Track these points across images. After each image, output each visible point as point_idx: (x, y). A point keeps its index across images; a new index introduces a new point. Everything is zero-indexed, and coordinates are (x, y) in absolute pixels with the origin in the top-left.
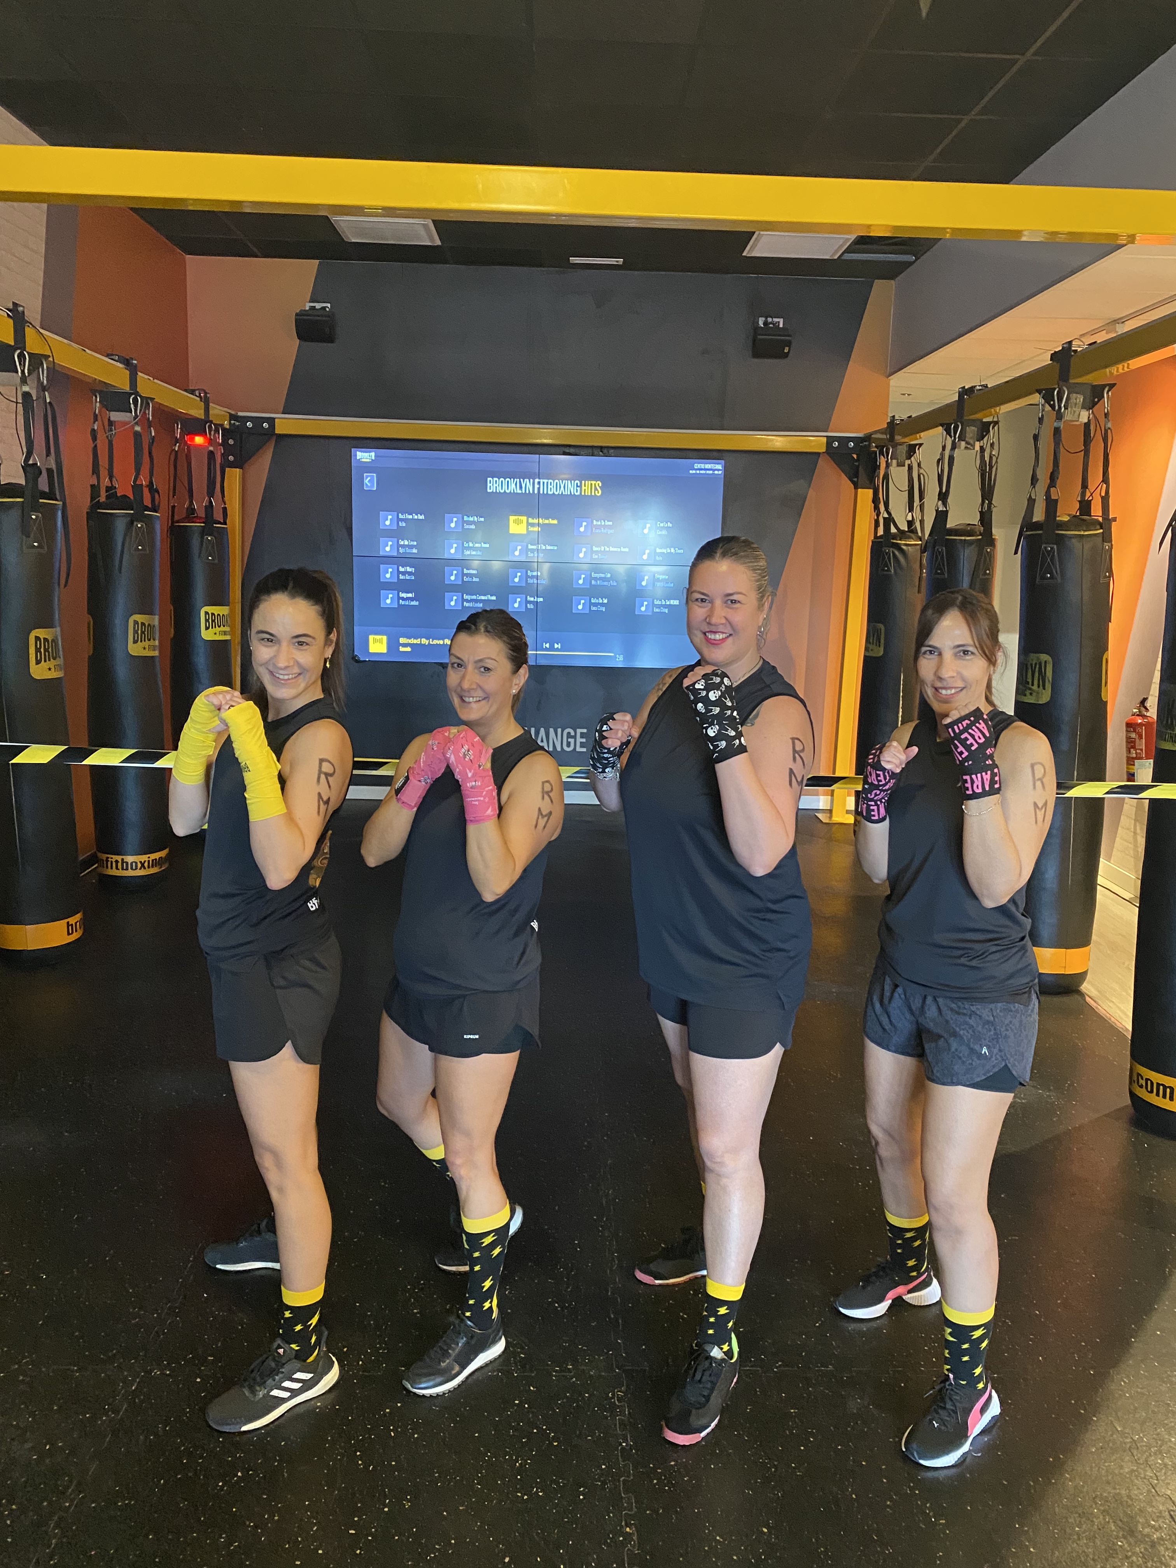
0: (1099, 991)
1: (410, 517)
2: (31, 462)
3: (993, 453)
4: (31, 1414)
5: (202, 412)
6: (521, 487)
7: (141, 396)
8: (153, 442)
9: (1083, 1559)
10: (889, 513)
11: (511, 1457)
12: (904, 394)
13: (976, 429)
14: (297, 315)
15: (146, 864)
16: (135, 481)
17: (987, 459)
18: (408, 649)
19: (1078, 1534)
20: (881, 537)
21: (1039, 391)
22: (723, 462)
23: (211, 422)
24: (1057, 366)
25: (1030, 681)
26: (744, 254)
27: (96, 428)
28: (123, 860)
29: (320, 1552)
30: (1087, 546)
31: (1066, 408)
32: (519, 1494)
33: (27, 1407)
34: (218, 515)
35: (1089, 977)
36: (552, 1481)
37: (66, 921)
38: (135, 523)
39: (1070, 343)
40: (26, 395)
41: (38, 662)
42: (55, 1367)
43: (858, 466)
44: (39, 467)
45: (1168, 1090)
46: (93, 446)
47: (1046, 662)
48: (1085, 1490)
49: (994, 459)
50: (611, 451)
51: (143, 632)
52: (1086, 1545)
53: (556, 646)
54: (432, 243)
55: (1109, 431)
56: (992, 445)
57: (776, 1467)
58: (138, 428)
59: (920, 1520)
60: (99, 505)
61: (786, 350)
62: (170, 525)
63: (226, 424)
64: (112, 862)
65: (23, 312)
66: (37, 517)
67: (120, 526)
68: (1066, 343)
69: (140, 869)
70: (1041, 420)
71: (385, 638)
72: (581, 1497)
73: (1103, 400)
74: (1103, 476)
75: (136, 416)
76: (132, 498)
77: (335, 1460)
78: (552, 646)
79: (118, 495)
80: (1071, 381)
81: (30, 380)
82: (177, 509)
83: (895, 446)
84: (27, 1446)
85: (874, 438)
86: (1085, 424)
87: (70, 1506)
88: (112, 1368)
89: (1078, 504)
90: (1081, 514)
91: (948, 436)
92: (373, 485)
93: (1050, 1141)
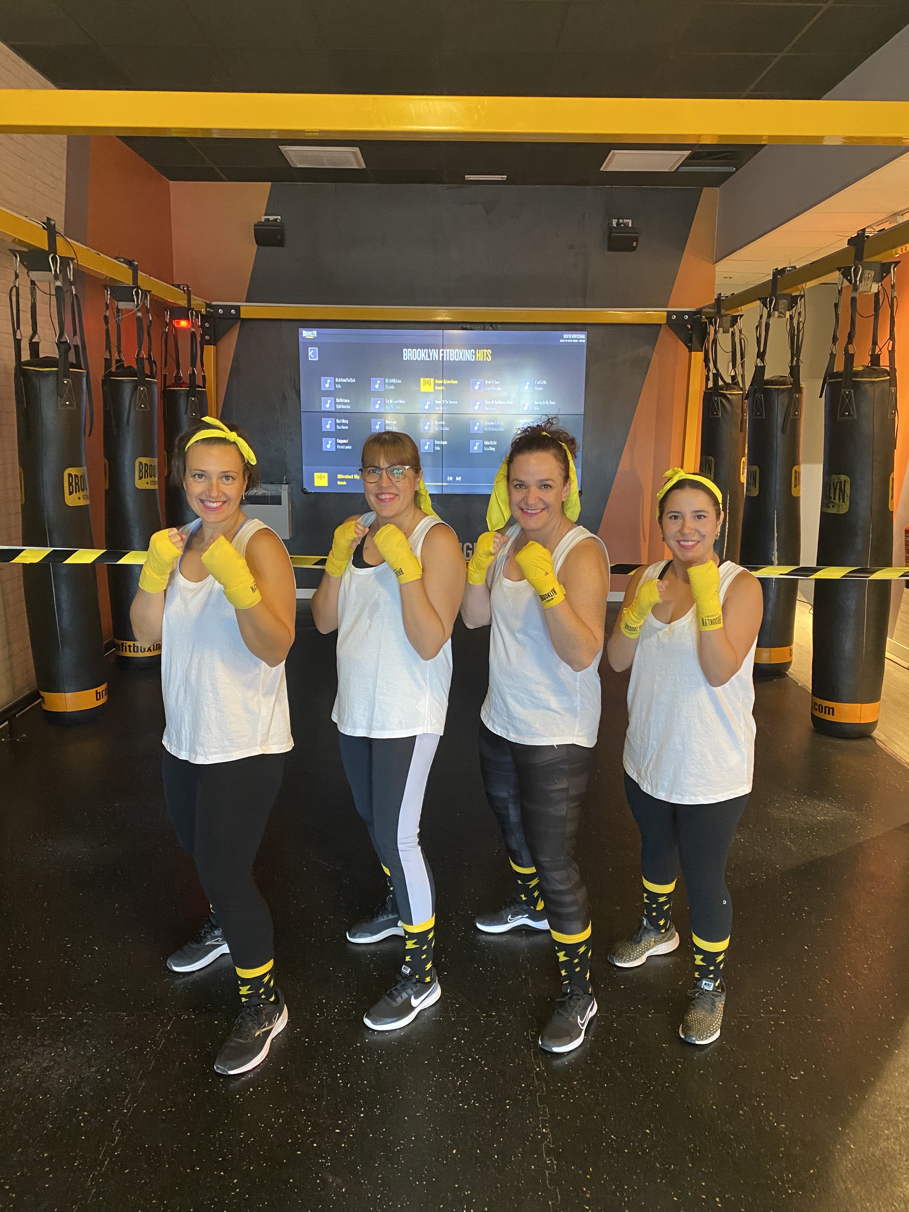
1: (344, 381)
2: (62, 340)
3: (801, 320)
4: (95, 1047)
5: (186, 302)
6: (429, 357)
7: (141, 289)
8: (150, 325)
9: (892, 1154)
10: (717, 370)
11: (453, 1078)
12: (728, 277)
13: (787, 302)
14: (255, 225)
15: (152, 648)
16: (137, 356)
17: (795, 325)
18: (344, 483)
19: (887, 1135)
20: (711, 389)
21: (838, 269)
22: (585, 332)
23: (193, 309)
24: (853, 250)
25: (832, 496)
26: (601, 169)
27: (108, 314)
28: (134, 645)
29: (315, 1145)
30: (878, 390)
31: (860, 282)
32: (461, 1105)
33: (90, 1041)
34: (199, 382)
35: (879, 725)
36: (486, 1096)
37: (95, 689)
38: (139, 387)
39: (864, 230)
40: (58, 288)
41: (71, 493)
42: (109, 1013)
43: (691, 335)
44: (69, 344)
46: (105, 328)
47: (845, 481)
48: (891, 1103)
49: (801, 324)
50: (499, 326)
51: (146, 471)
52: (894, 1143)
53: (457, 479)
54: (359, 166)
55: (895, 299)
56: (799, 314)
57: (654, 1086)
58: (139, 314)
59: (765, 1125)
60: (111, 374)
61: (635, 244)
62: (162, 389)
63: (204, 311)
64: (126, 646)
65: (55, 225)
66: (68, 382)
67: (127, 390)
68: (861, 230)
69: (148, 651)
70: (840, 292)
71: (326, 475)
72: (508, 1107)
73: (890, 274)
74: (890, 335)
75: (138, 305)
76: (136, 368)
77: (322, 1080)
78: (454, 478)
79: (126, 366)
80: (865, 260)
81: (60, 277)
82: (168, 377)
83: (721, 317)
84: (93, 1070)
85: (706, 313)
86: (876, 293)
87: (128, 1112)
88: (151, 1014)
89: (870, 357)
90: (872, 365)
91: (764, 308)
92: (315, 357)
93: (854, 848)
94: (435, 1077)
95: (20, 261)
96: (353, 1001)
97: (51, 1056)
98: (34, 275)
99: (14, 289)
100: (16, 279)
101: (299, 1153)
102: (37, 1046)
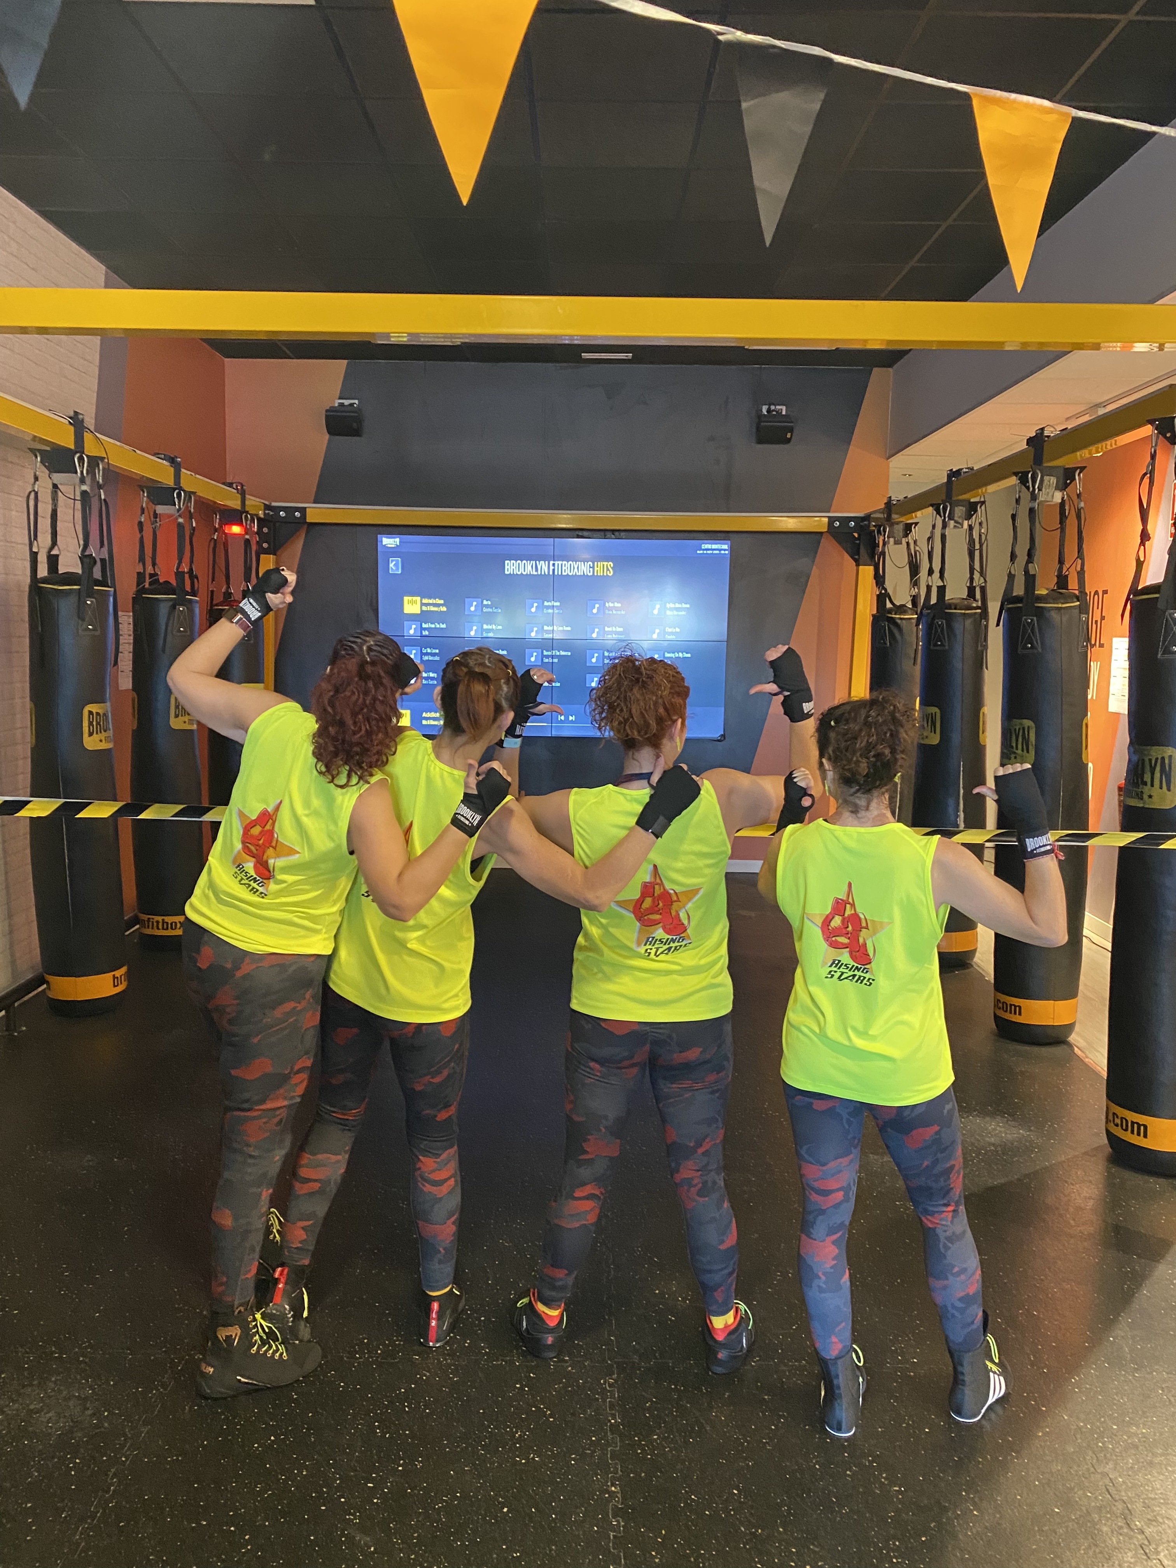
0: (1088, 1043)
2: (87, 553)
3: (983, 531)
4: (91, 1388)
5: (239, 503)
6: (537, 570)
7: (184, 491)
8: (194, 532)
11: (511, 1430)
12: (906, 475)
13: (964, 509)
14: (327, 411)
16: (177, 569)
17: (976, 536)
18: (431, 723)
21: (1016, 474)
22: (729, 542)
23: (247, 512)
24: (1032, 450)
25: (1014, 745)
27: (143, 520)
28: (163, 920)
29: (343, 1500)
30: (1065, 619)
31: (1040, 490)
32: (518, 1459)
33: (87, 1381)
35: (1077, 1028)
36: (548, 1450)
37: (113, 973)
38: (177, 607)
39: (1042, 429)
40: (84, 493)
41: (90, 734)
43: (859, 545)
44: (94, 558)
45: (1142, 1128)
46: (139, 536)
47: (1029, 727)
49: (983, 537)
50: (622, 534)
53: (571, 718)
55: (1082, 511)
56: (980, 524)
58: (181, 520)
59: (876, 1487)
60: (144, 591)
61: (789, 436)
63: (261, 514)
64: (153, 922)
65: (83, 420)
66: (91, 602)
67: (163, 610)
68: (1039, 429)
69: (179, 928)
70: (1018, 501)
71: (408, 712)
72: (573, 1462)
73: (1075, 481)
74: (1078, 552)
75: (180, 508)
76: (175, 584)
77: (356, 1429)
78: (567, 718)
79: (161, 581)
80: (1045, 465)
81: (88, 480)
82: (215, 593)
83: (892, 525)
84: (88, 1412)
85: (873, 518)
86: (1061, 503)
87: (126, 1461)
89: (1056, 578)
90: (1059, 588)
91: (938, 516)
92: (397, 569)
93: (1027, 1176)
94: (491, 1428)
95: (41, 462)
96: (400, 1341)
97: (40, 1397)
98: (58, 478)
99: (33, 494)
100: (35, 482)
101: (323, 1508)
102: (24, 1386)
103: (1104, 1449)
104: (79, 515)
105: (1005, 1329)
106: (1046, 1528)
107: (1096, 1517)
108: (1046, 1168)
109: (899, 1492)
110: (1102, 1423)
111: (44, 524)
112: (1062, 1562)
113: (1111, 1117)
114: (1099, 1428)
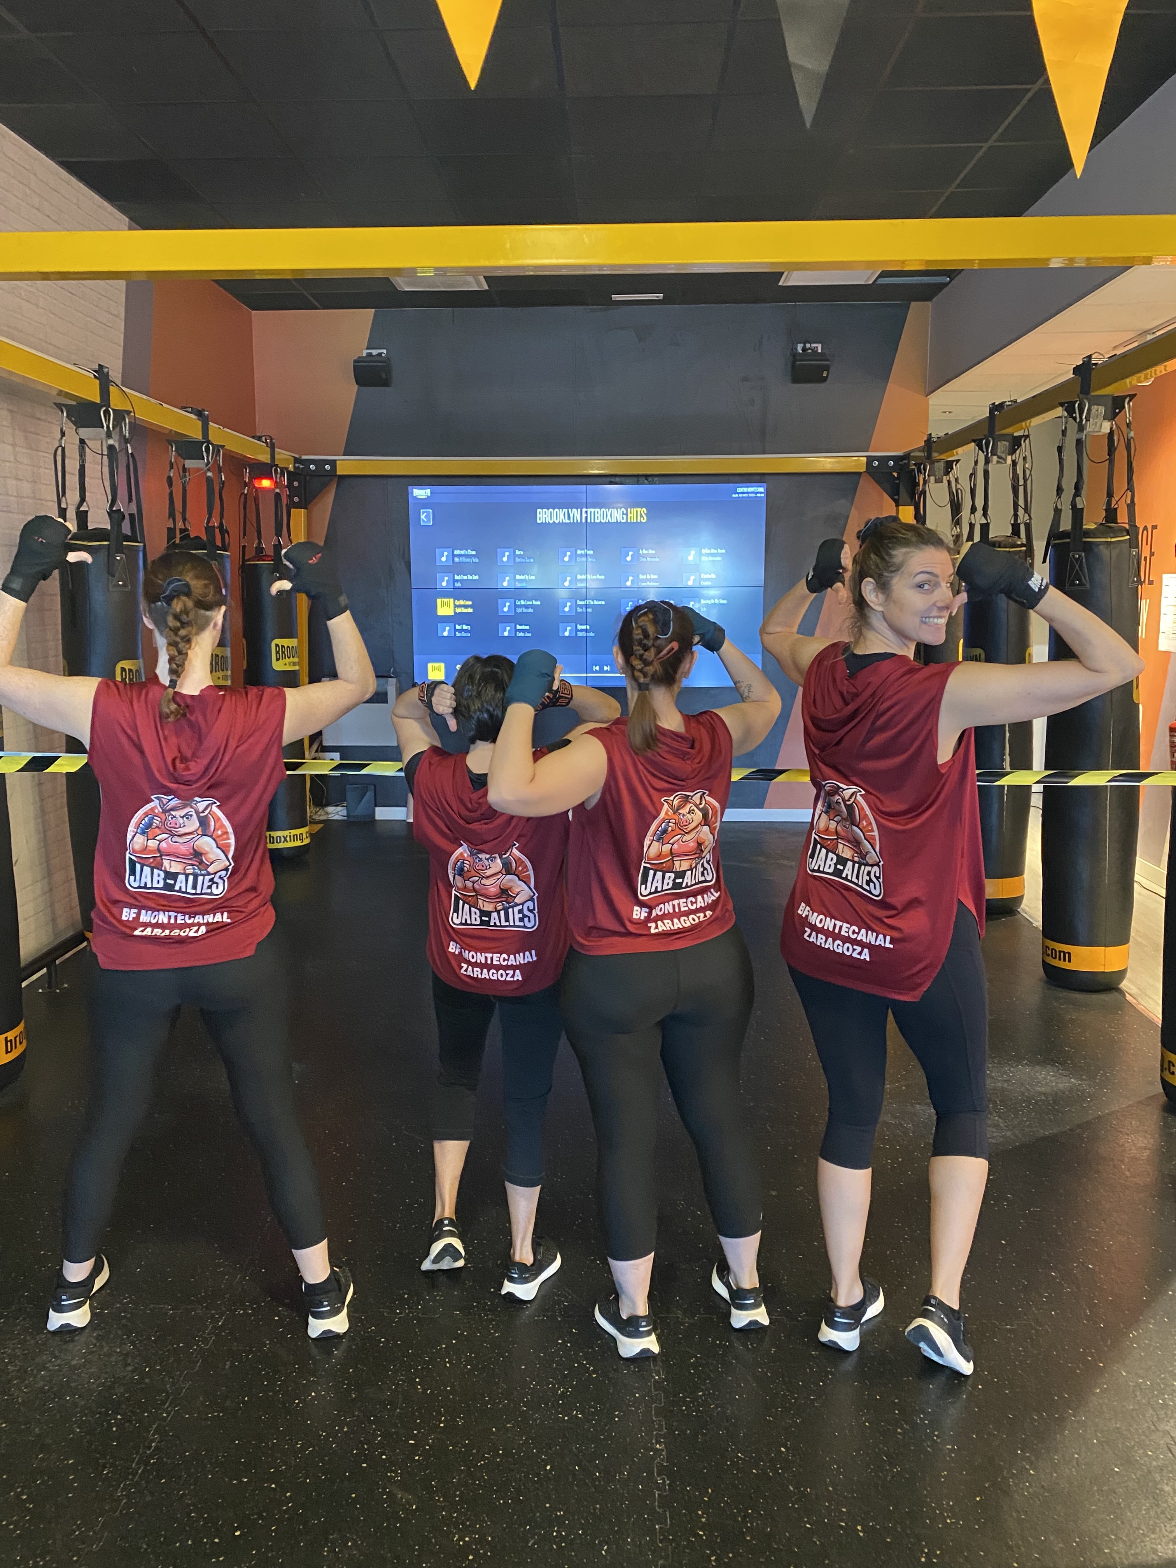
1: (464, 552)
2: (115, 508)
3: (1027, 466)
4: (133, 1343)
5: (269, 456)
6: (569, 518)
7: (212, 444)
8: (223, 486)
11: (554, 1386)
12: (945, 412)
13: (1008, 444)
14: (355, 361)
16: (208, 524)
17: (1020, 472)
21: (1062, 405)
22: (765, 484)
23: (277, 466)
24: (1079, 379)
26: (780, 284)
27: (172, 475)
29: (384, 1457)
30: (1115, 553)
31: (1087, 420)
32: (561, 1416)
33: (128, 1337)
35: (1129, 975)
36: (591, 1406)
39: (1090, 357)
40: (111, 448)
42: (152, 1306)
43: (898, 485)
44: (122, 513)
46: (169, 491)
49: (1028, 472)
50: (656, 479)
51: (216, 664)
53: (606, 668)
54: (479, 287)
55: (1132, 440)
56: (1025, 459)
57: (795, 1398)
58: (209, 474)
61: (825, 375)
62: (241, 564)
63: (291, 467)
65: (108, 373)
66: (121, 558)
68: (1086, 357)
70: (1064, 433)
71: (442, 665)
72: (616, 1419)
73: (1124, 410)
74: (1128, 484)
75: (208, 462)
76: (206, 539)
77: (397, 1385)
78: (602, 668)
79: (192, 536)
80: (1093, 394)
81: (115, 434)
82: (246, 549)
83: (932, 463)
84: (130, 1368)
85: (915, 458)
86: (1109, 433)
87: (168, 1416)
88: (201, 1307)
89: (1104, 512)
90: (1107, 522)
91: (980, 452)
92: (429, 521)
93: (1079, 1126)
94: (532, 1384)
95: (67, 417)
96: (441, 1296)
97: (82, 1353)
98: (84, 432)
99: (60, 450)
100: (61, 438)
101: (365, 1465)
103: (1165, 1406)
104: (106, 470)
105: (1060, 1283)
106: (1105, 1488)
107: (1158, 1477)
108: (1099, 1117)
109: (952, 1450)
110: (1161, 1379)
111: (72, 481)
112: (1123, 1523)
113: (1166, 1066)
114: (1159, 1384)
